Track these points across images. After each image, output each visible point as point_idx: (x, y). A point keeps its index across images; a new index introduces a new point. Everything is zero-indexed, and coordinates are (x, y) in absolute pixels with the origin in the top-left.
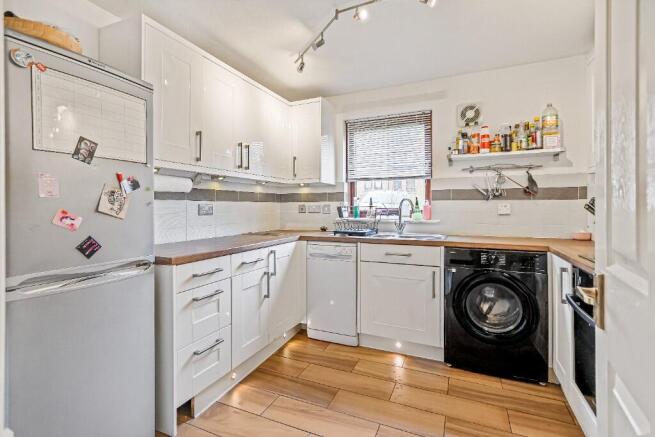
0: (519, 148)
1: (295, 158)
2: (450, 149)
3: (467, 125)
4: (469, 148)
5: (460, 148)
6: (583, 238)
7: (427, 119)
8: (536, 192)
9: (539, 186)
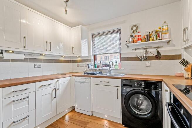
0: (153, 40)
1: (73, 47)
2: (126, 41)
3: (133, 32)
4: (133, 41)
5: (130, 41)
6: (179, 75)
7: (119, 31)
8: (160, 57)
9: (161, 55)
